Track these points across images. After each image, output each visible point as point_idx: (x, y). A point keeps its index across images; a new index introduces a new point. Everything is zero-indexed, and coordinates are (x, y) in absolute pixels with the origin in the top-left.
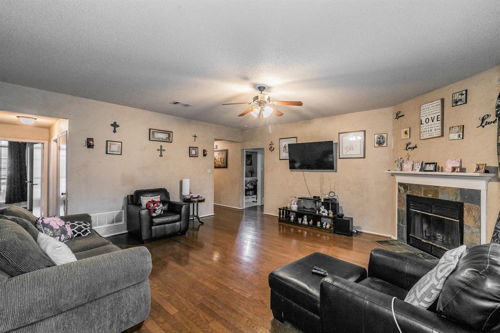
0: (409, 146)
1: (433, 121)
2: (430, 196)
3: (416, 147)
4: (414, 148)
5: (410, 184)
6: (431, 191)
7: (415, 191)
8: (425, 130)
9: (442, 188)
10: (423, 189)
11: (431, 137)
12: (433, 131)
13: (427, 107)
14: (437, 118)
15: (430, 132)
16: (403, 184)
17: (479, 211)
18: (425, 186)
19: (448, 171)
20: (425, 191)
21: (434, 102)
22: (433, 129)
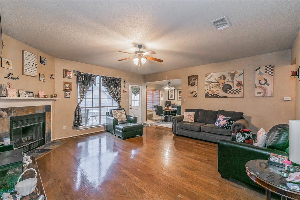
0: (10, 76)
1: (33, 66)
2: (30, 113)
3: (18, 78)
4: (16, 79)
5: (13, 108)
6: (31, 109)
7: (19, 112)
8: (28, 69)
9: (37, 107)
10: (25, 109)
11: (31, 75)
12: (33, 72)
13: (29, 55)
14: (35, 66)
15: (30, 72)
16: (5, 109)
17: (51, 114)
18: (26, 107)
19: (41, 97)
20: (27, 111)
21: (33, 55)
22: (33, 71)
